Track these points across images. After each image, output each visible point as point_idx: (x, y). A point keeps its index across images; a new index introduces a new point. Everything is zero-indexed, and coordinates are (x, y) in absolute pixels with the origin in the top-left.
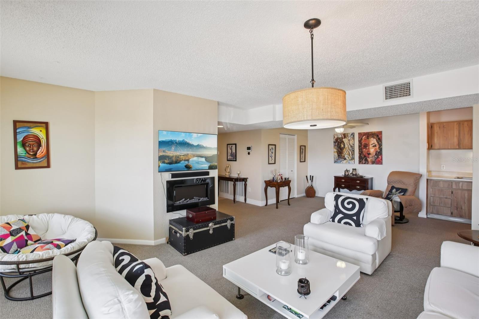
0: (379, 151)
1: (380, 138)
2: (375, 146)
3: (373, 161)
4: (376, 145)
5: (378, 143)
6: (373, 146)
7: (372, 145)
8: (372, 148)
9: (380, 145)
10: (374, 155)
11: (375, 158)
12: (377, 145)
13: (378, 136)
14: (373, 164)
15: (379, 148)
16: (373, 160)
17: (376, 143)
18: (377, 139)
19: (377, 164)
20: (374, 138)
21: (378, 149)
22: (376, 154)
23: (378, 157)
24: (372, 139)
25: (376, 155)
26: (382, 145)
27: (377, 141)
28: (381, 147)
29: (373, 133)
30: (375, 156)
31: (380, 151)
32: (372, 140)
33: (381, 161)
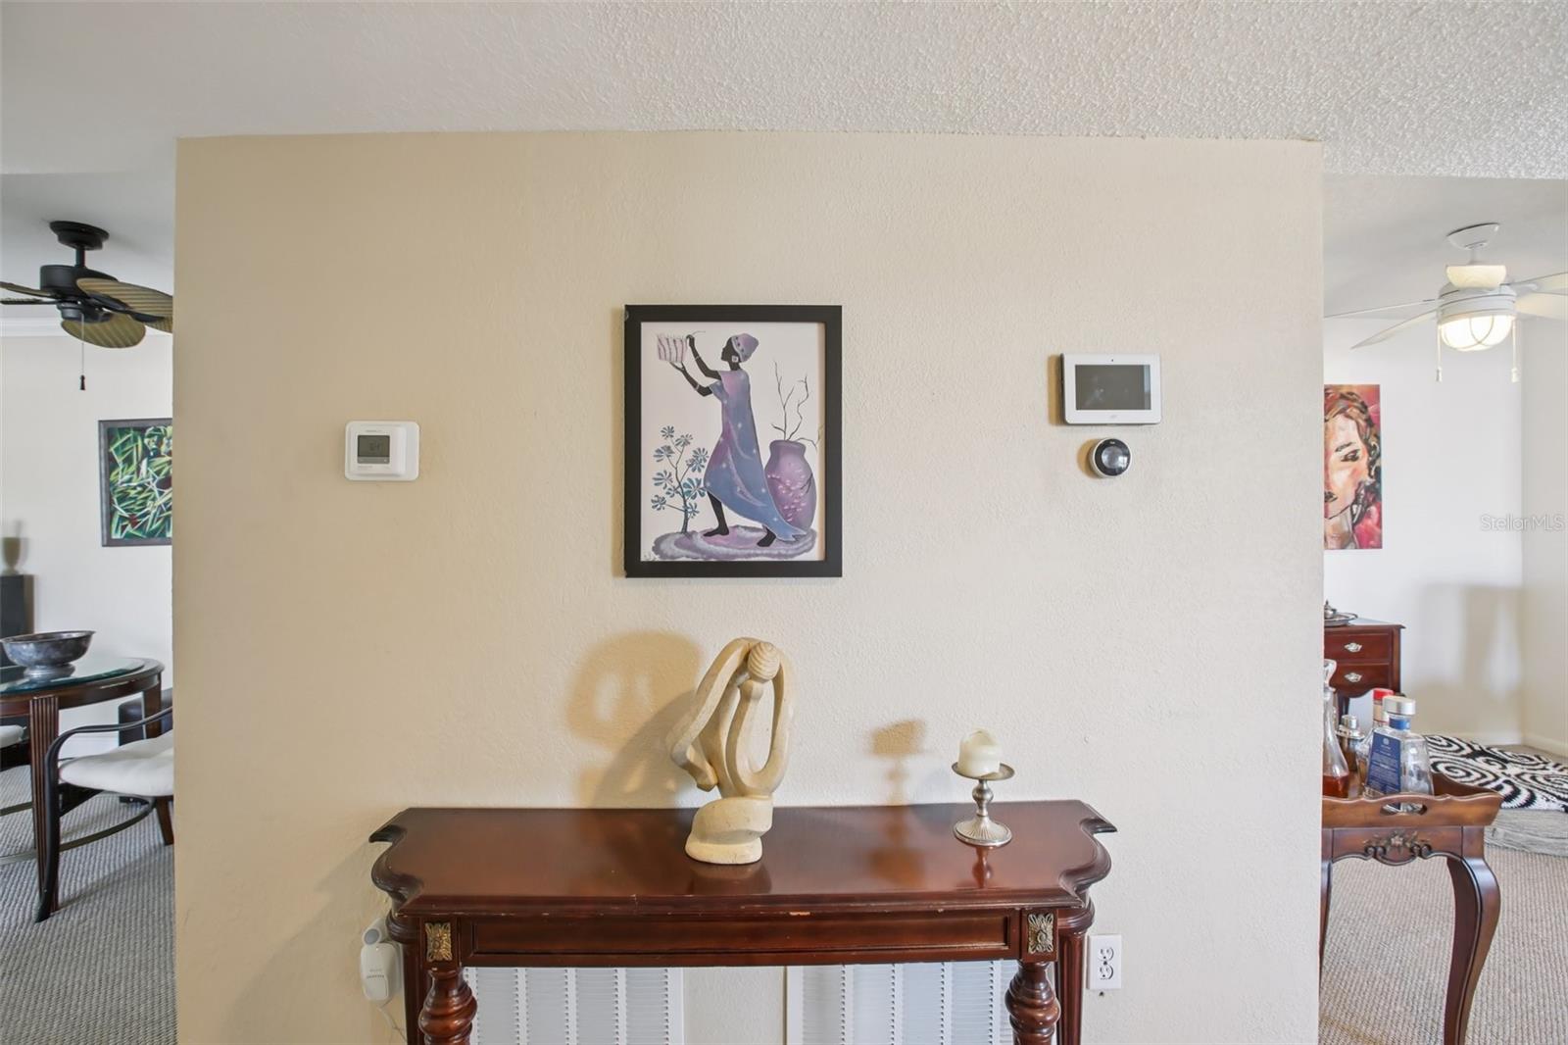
0: (1369, 481)
1: (1374, 420)
2: (1353, 457)
3: (1344, 533)
4: (1355, 452)
5: (1366, 442)
6: (1346, 459)
7: (1337, 450)
8: (1341, 469)
9: (1374, 452)
10: (1351, 499)
11: (1353, 516)
12: (1360, 454)
13: (1364, 408)
14: (1343, 547)
15: (1371, 464)
16: (1346, 529)
17: (1359, 445)
18: (1362, 423)
19: (1361, 547)
20: (1348, 416)
21: (1367, 472)
22: (1357, 495)
23: (1364, 514)
24: (1340, 419)
25: (1356, 502)
26: (1379, 456)
27: (1361, 436)
28: (1377, 464)
29: (1344, 391)
30: (1355, 507)
31: (1373, 485)
32: (1343, 429)
33: (1377, 529)
